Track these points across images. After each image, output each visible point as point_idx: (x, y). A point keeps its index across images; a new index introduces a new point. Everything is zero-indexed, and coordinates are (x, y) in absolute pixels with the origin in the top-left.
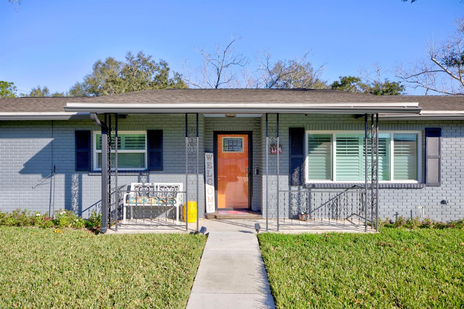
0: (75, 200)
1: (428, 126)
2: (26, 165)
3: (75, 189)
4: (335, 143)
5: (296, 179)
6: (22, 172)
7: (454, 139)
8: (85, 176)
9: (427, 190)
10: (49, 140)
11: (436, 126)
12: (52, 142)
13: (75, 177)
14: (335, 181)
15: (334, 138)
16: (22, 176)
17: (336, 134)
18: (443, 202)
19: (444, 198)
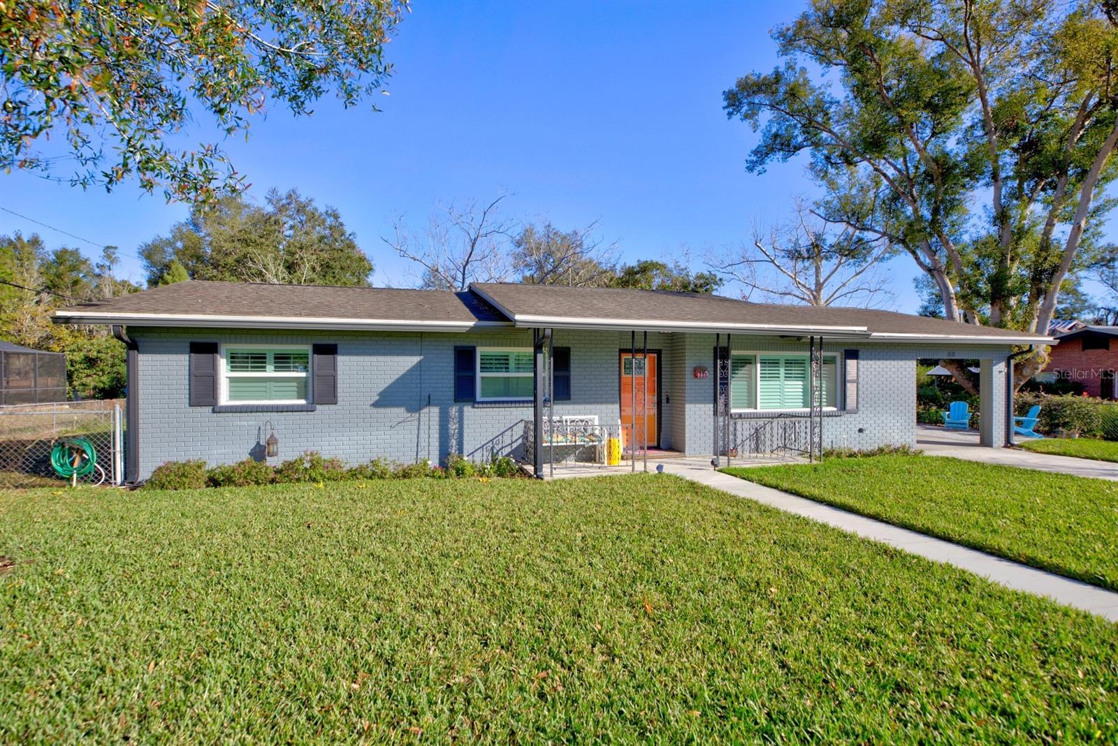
0: (454, 442)
1: (847, 348)
2: (381, 394)
3: (453, 427)
4: (759, 365)
5: (721, 408)
6: (376, 405)
7: (870, 362)
8: (468, 410)
9: (846, 418)
10: (415, 360)
11: (854, 348)
12: (420, 361)
13: (454, 411)
14: (759, 410)
15: (758, 360)
16: (375, 410)
17: (760, 354)
18: (861, 431)
19: (861, 426)
